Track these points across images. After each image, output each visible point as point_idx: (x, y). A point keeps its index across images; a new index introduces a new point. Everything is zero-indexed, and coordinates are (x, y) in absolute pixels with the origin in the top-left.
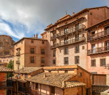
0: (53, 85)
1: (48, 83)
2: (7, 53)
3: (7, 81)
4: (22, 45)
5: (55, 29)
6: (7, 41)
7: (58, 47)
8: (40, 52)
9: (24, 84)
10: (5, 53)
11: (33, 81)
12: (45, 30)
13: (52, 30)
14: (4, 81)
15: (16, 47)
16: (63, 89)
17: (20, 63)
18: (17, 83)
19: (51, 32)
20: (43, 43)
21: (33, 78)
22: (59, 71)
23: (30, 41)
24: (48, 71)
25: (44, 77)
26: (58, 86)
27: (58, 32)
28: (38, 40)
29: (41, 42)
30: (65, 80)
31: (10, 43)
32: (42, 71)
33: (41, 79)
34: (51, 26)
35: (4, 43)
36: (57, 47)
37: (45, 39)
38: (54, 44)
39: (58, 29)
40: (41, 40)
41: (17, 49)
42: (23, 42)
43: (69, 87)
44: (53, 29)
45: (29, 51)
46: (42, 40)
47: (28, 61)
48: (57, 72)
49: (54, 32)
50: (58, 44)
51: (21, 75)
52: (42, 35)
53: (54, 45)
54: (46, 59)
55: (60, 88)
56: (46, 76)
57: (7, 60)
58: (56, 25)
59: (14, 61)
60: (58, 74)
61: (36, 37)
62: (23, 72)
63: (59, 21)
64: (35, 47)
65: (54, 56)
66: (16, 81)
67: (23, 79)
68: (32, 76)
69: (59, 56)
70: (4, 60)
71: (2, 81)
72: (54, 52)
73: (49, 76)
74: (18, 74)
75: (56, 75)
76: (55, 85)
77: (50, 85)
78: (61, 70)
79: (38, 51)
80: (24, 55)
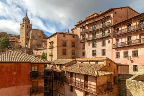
0: (87, 74)
1: (82, 73)
2: (39, 45)
3: (45, 71)
4: (55, 39)
5: (84, 25)
6: (39, 34)
7: (87, 41)
8: (71, 45)
9: (60, 73)
10: (37, 46)
11: (69, 71)
12: (75, 26)
13: (81, 26)
14: (42, 71)
15: (49, 41)
16: (96, 77)
17: (53, 55)
18: (53, 73)
19: (80, 28)
20: (74, 37)
21: (68, 68)
22: (90, 62)
23: (62, 35)
24: (80, 62)
25: (78, 67)
26: (92, 75)
27: (87, 28)
28: (70, 34)
29: (72, 36)
30: (97, 70)
31: (42, 37)
32: (75, 62)
33: (76, 69)
34: (81, 22)
35: (36, 36)
36: (86, 41)
37: (75, 33)
38: (83, 38)
39: (87, 25)
40: (71, 35)
41: (50, 43)
42: (56, 36)
43: (101, 75)
44: (83, 25)
45: (61, 45)
46: (73, 35)
47: (61, 53)
48: (89, 63)
49: (83, 28)
50: (87, 38)
51: (56, 66)
52: (72, 30)
53: (84, 39)
54: (76, 52)
55: (94, 76)
56: (80, 67)
57: (40, 52)
58: (85, 22)
59: (47, 53)
60: (89, 65)
61: (67, 32)
62: (59, 63)
63: (88, 18)
64: (67, 41)
65: (84, 49)
66: (52, 71)
67: (58, 69)
68: (67, 66)
69: (88, 49)
70: (37, 52)
71: (41, 71)
72: (84, 45)
73: (82, 66)
74: (53, 64)
75: (88, 65)
76: (89, 74)
77: (85, 74)
78: (93, 61)
79: (69, 44)
80: (57, 48)
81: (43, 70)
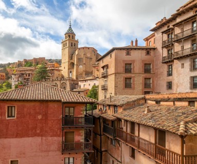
0: (161, 128)
1: (150, 124)
2: (88, 73)
3: (86, 116)
4: (110, 61)
5: (171, 26)
6: (89, 55)
7: (178, 59)
8: (142, 70)
9: (113, 122)
10: (86, 74)
11: (125, 118)
12: (152, 30)
13: (165, 28)
14: (80, 116)
15: (102, 64)
18: (101, 121)
19: (163, 33)
20: (148, 53)
21: (126, 113)
22: (176, 103)
23: (124, 52)
24: (154, 103)
25: (146, 112)
26: (171, 130)
27: (177, 31)
28: (139, 49)
29: (144, 52)
30: (187, 120)
31: (94, 58)
32: (143, 102)
33: (139, 116)
34: (164, 21)
35: (84, 59)
36: (175, 59)
37: (152, 45)
38: (168, 54)
39: (178, 25)
40: (143, 49)
41: (103, 67)
42: (112, 55)
43: (194, 133)
44: (169, 26)
45: (122, 69)
46: (147, 49)
48: (172, 103)
49: (169, 32)
50: (177, 52)
51: (108, 107)
52: (147, 39)
53: (170, 55)
54: (153, 81)
55: (174, 133)
56: (149, 111)
57: (89, 85)
58: (174, 18)
59: (98, 86)
60: (173, 108)
61: (134, 44)
62: (111, 104)
63: (181, 10)
64: (134, 61)
65: (170, 74)
66: (100, 116)
67: (110, 114)
68: (125, 110)
69: (179, 74)
70: (84, 85)
72: (170, 67)
73: (156, 110)
74: (103, 105)
75: (169, 109)
76: (164, 128)
77: (155, 126)
78: (181, 101)
79: (138, 67)
80: (113, 76)
81: (82, 114)
